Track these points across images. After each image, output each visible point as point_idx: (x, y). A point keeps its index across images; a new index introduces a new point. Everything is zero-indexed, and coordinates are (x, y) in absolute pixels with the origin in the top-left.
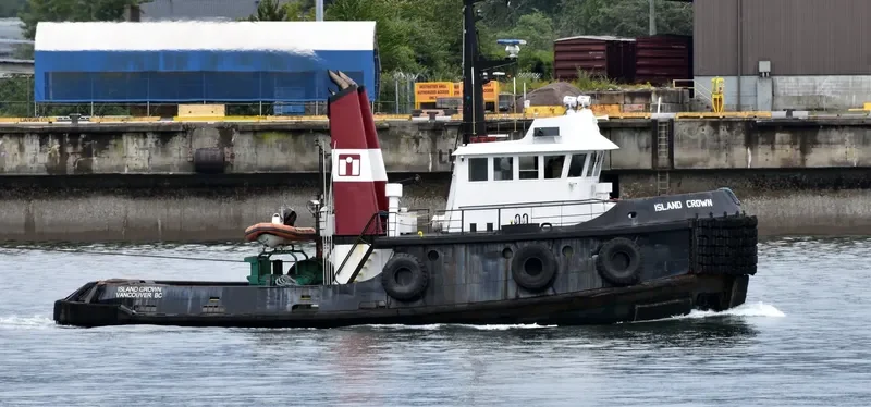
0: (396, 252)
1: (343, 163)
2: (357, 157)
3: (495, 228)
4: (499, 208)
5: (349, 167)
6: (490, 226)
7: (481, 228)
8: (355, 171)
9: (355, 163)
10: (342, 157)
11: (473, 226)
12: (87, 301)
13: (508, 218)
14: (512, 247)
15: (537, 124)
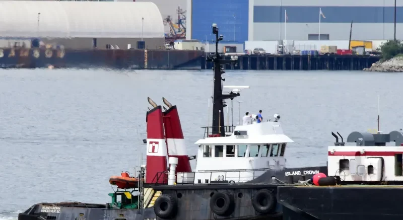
0: (163, 193)
1: (151, 146)
2: (157, 143)
3: (209, 182)
4: (211, 172)
5: (154, 147)
6: (207, 181)
7: (203, 182)
8: (156, 151)
9: (156, 146)
10: (151, 143)
11: (200, 181)
12: (28, 214)
13: (215, 177)
14: (215, 192)
15: (238, 129)
